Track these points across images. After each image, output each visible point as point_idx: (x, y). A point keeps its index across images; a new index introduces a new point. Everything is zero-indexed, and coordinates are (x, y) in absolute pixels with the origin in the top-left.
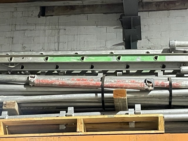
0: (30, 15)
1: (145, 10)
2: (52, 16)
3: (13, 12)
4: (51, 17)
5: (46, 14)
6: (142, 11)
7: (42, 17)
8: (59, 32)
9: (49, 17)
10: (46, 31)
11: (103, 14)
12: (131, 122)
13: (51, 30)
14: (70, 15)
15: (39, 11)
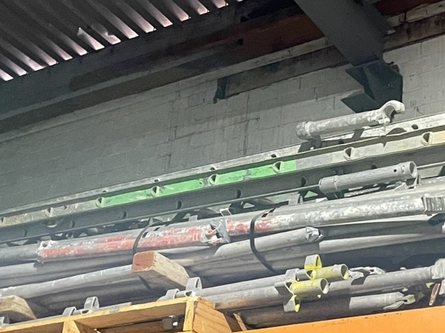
0: (201, 101)
1: (413, 39)
2: (238, 94)
3: (173, 102)
4: (236, 97)
5: (226, 94)
6: (408, 44)
7: (220, 102)
8: (247, 127)
9: (232, 98)
10: (226, 129)
11: (329, 69)
12: (166, 318)
13: (233, 126)
14: (269, 85)
15: (215, 90)
